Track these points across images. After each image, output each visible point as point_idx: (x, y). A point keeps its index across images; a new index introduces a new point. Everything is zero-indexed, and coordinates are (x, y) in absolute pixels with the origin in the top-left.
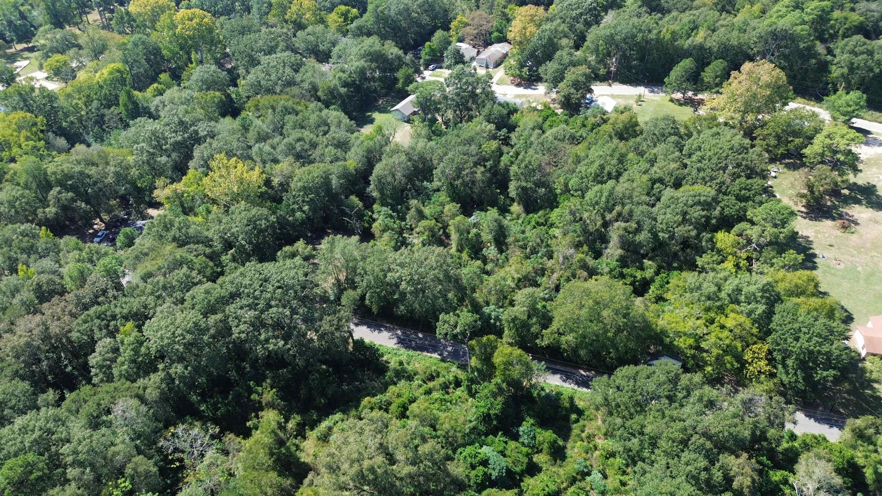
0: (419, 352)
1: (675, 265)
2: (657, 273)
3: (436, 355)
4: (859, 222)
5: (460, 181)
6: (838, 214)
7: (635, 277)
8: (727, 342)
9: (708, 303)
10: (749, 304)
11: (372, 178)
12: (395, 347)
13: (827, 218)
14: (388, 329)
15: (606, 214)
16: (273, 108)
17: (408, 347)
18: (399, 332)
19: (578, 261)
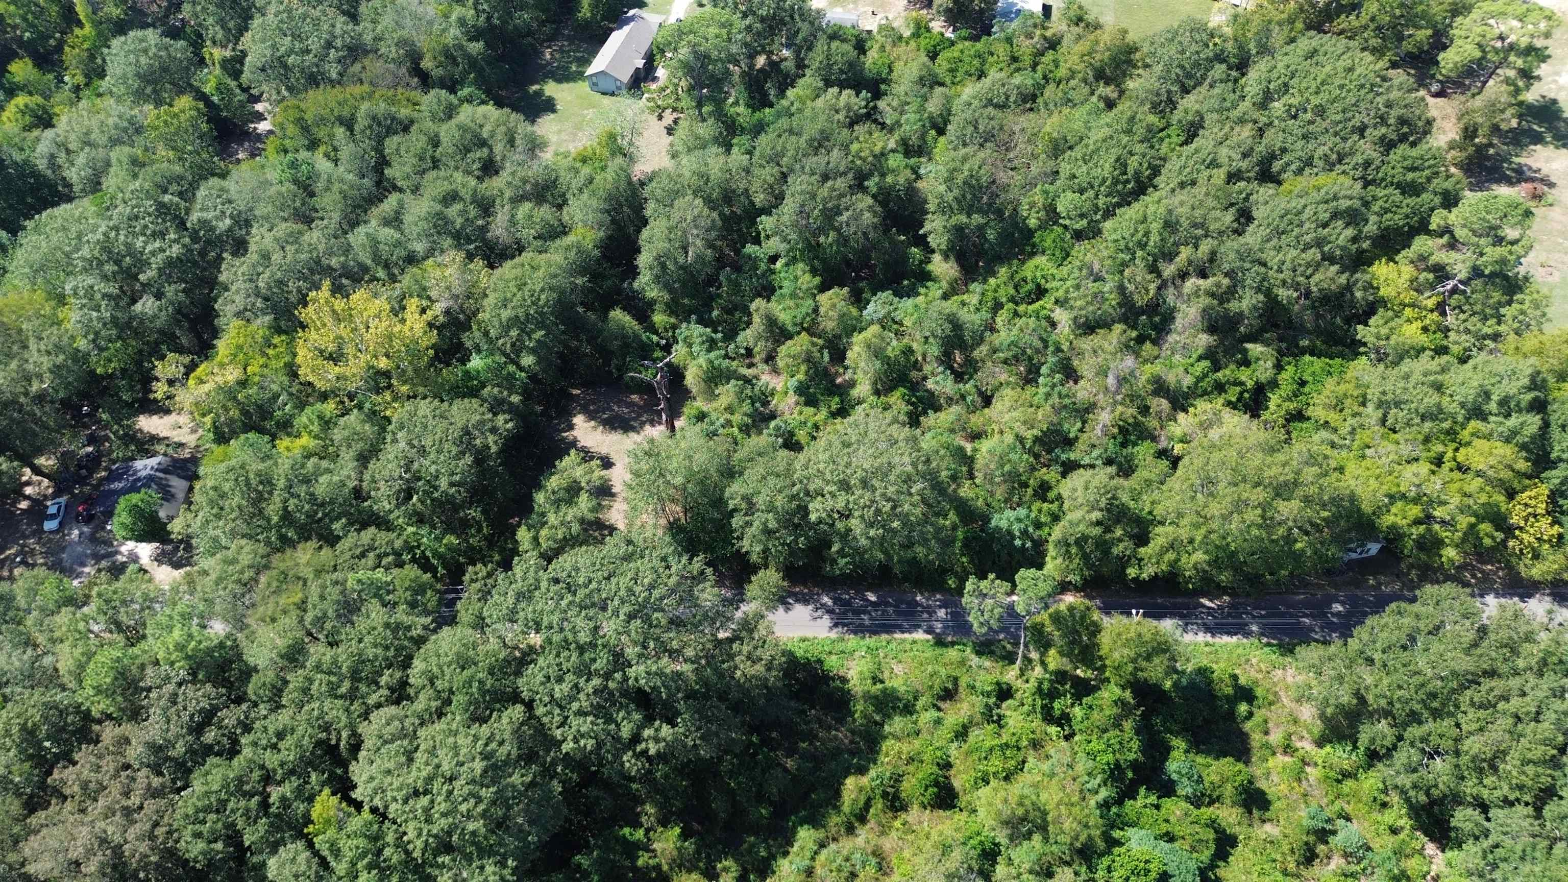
0: (884, 637)
1: (1304, 343)
2: (1279, 367)
3: (920, 635)
4: (1553, 179)
5: (832, 235)
6: (1513, 170)
7: (1242, 384)
8: (1483, 499)
9: (1428, 425)
10: (1508, 416)
11: (644, 260)
12: (833, 635)
13: (1498, 181)
14: (805, 601)
15: (1161, 265)
16: (349, 124)
17: (859, 630)
18: (826, 599)
19: (1148, 381)
